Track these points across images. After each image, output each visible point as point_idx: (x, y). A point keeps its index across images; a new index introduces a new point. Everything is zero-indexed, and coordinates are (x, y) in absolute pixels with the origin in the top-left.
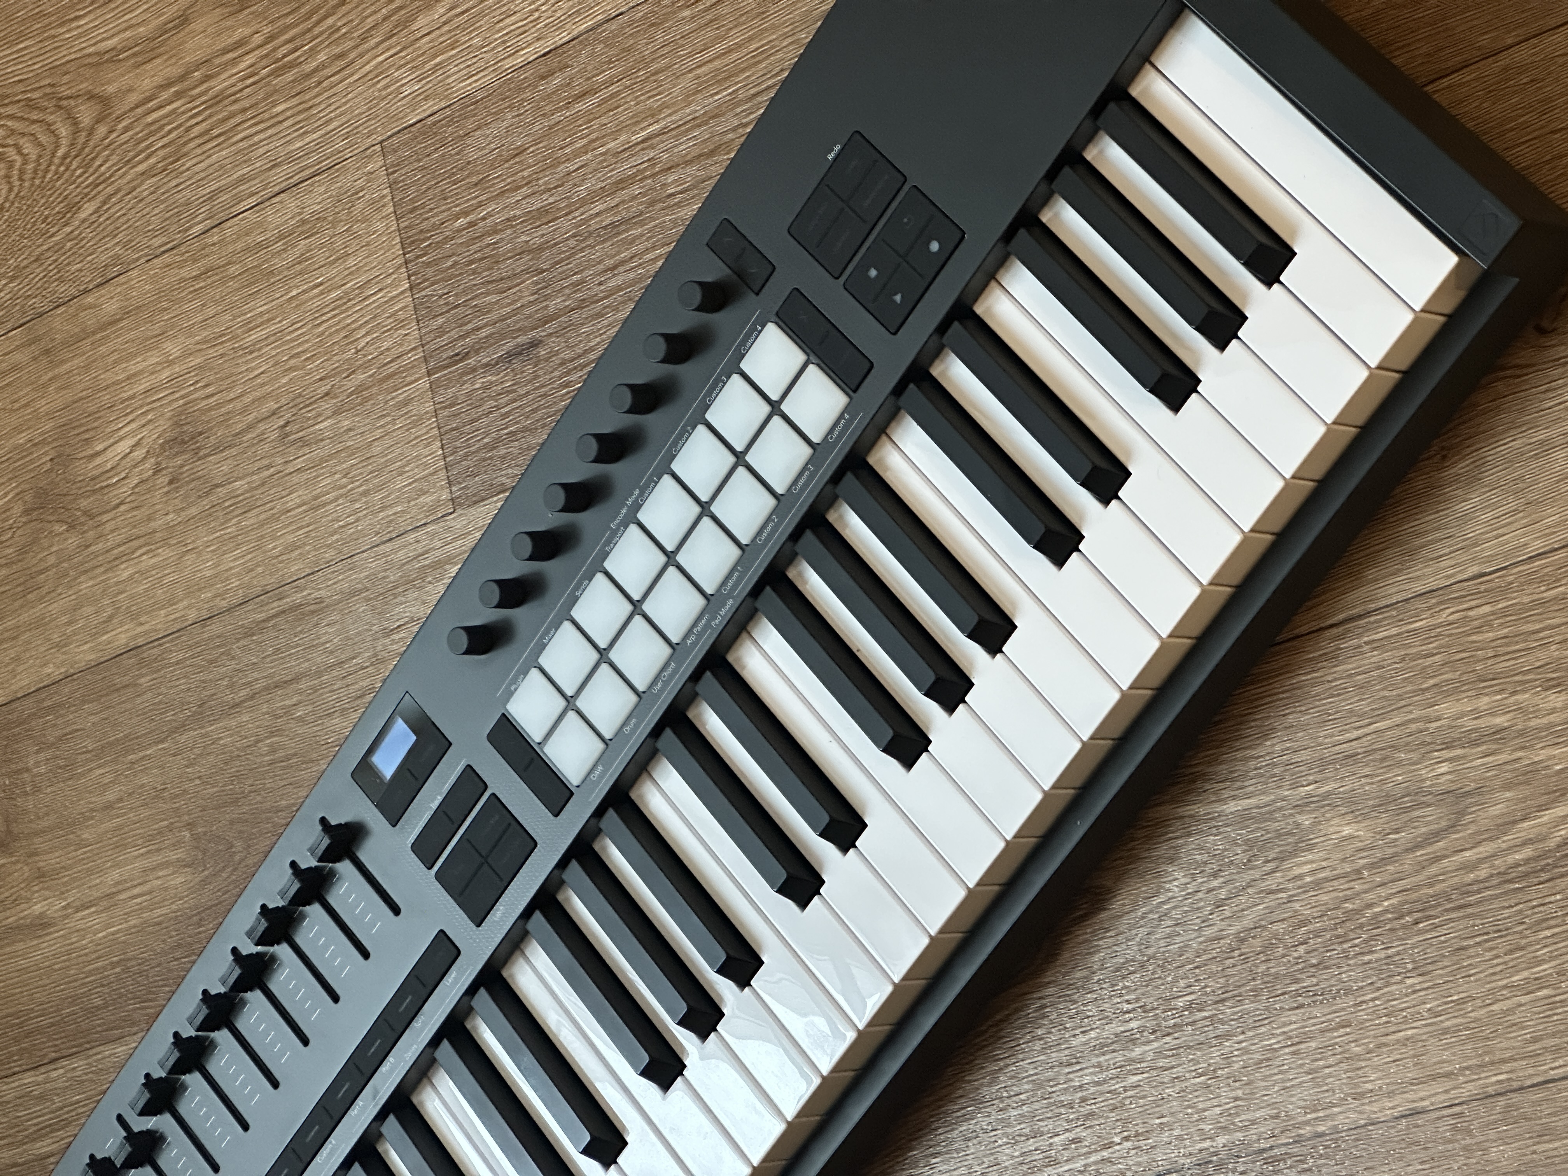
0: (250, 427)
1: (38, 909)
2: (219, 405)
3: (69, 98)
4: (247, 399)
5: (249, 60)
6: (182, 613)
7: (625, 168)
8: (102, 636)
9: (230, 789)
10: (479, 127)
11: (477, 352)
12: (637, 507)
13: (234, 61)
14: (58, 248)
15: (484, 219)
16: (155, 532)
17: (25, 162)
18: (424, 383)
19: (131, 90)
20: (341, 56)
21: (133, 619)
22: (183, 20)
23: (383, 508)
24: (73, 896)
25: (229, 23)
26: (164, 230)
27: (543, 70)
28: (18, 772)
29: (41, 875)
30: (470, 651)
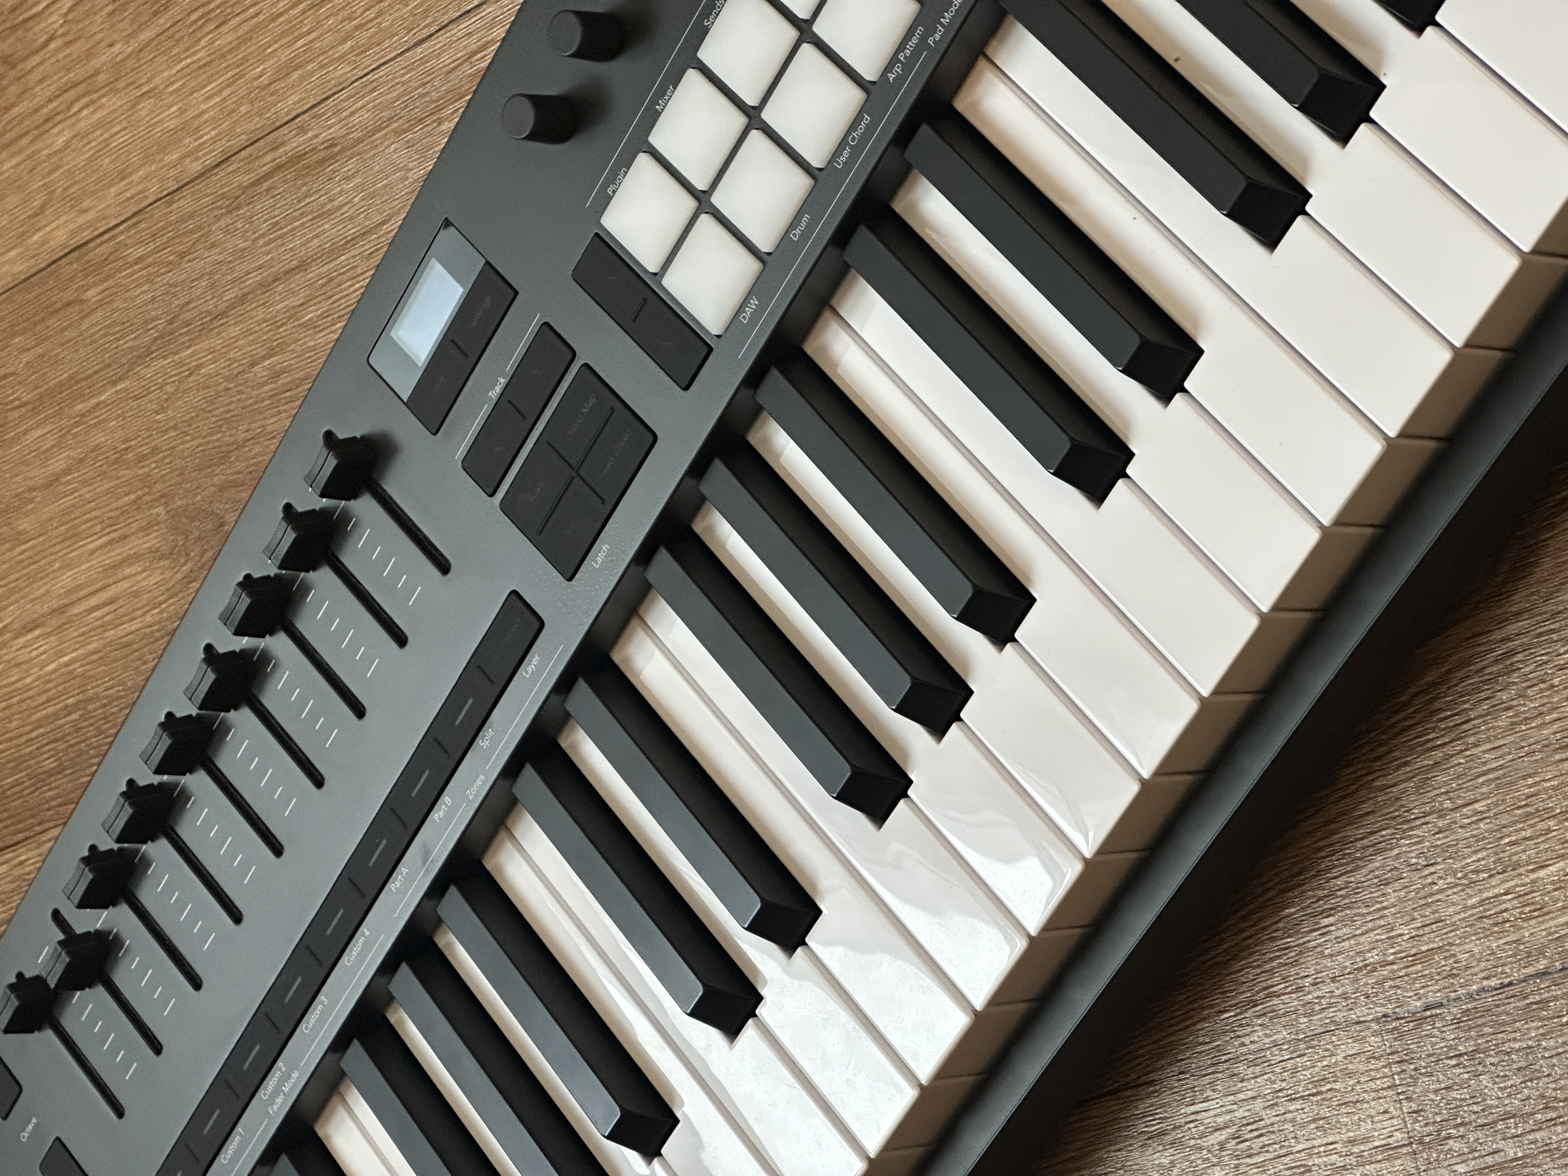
6: (140, 187)
8: (31, 236)
9: (218, 440)
16: (97, 73)
21: (72, 207)
30: (535, 135)
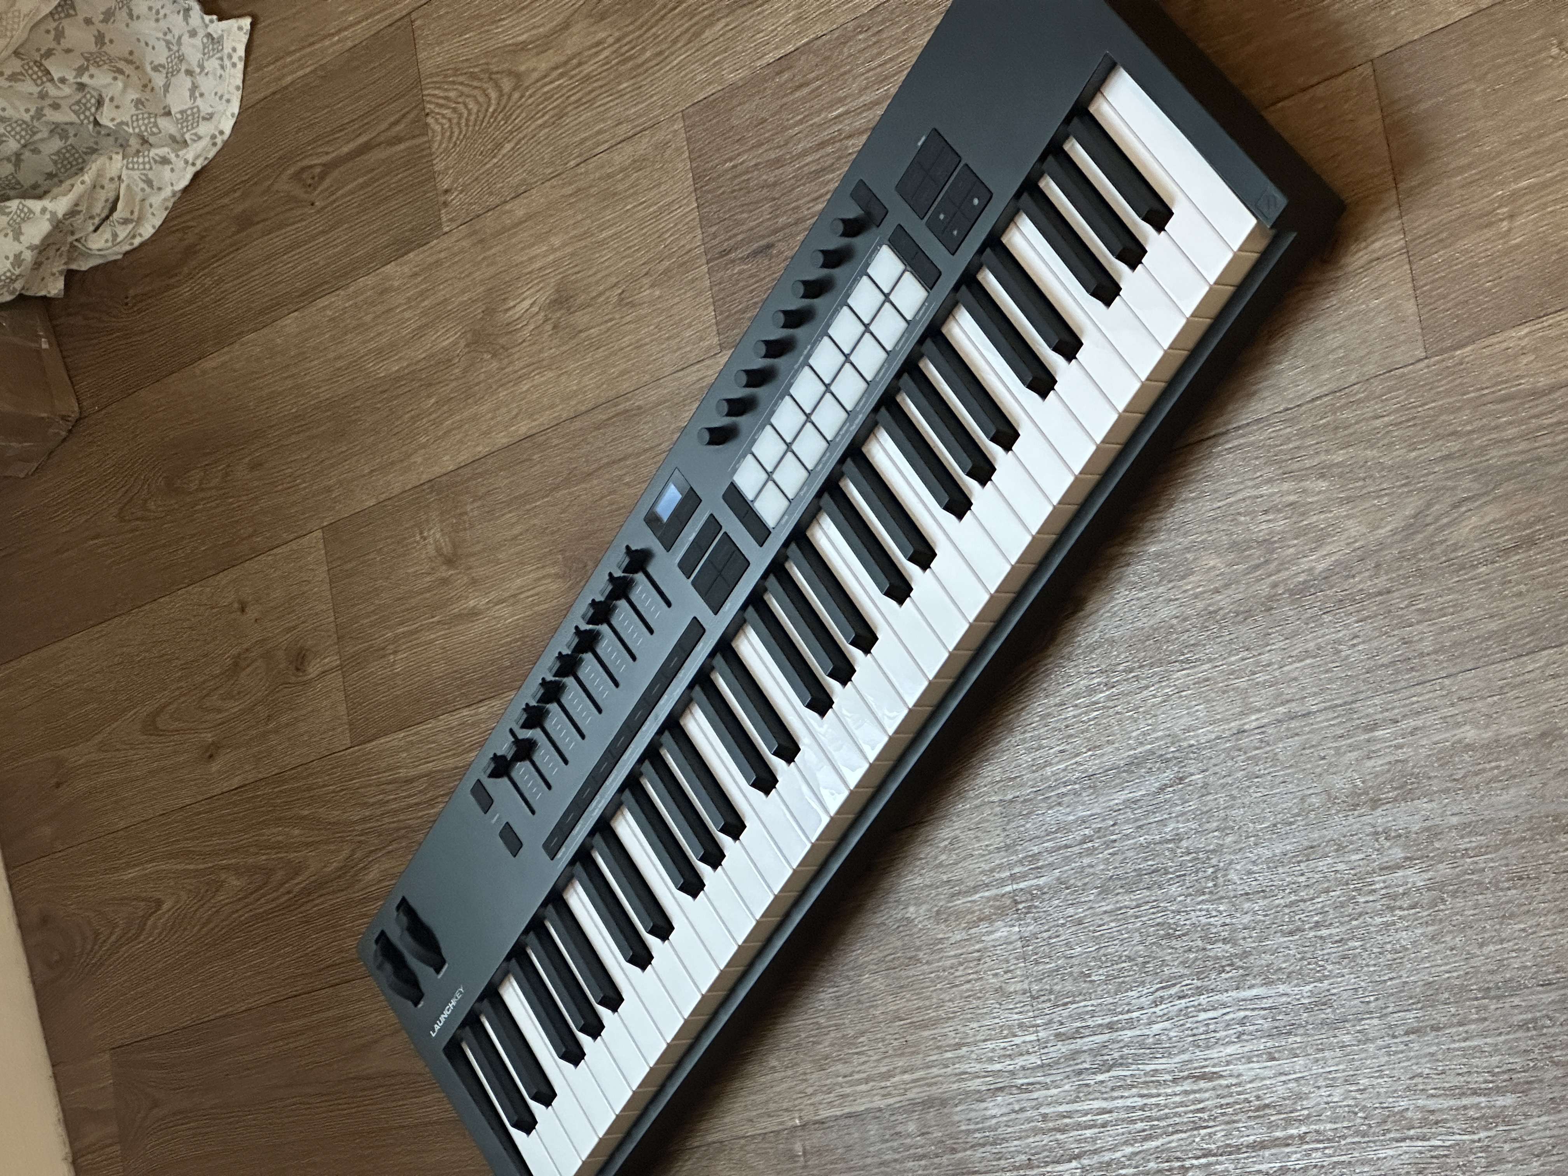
0: (600, 294)
1: (472, 603)
2: (583, 279)
3: (497, 73)
4: (599, 276)
5: (606, 53)
6: (559, 413)
7: (825, 135)
8: (511, 427)
9: (586, 529)
10: (740, 104)
11: (736, 249)
12: (809, 356)
13: (597, 54)
14: (488, 172)
15: (741, 164)
16: (543, 360)
17: (470, 114)
18: (705, 268)
19: (534, 70)
20: (661, 53)
21: (529, 417)
22: (566, 25)
23: (679, 349)
24: (493, 595)
25: (593, 29)
26: (553, 163)
27: (778, 69)
28: (461, 514)
29: (474, 582)
30: (711, 443)
